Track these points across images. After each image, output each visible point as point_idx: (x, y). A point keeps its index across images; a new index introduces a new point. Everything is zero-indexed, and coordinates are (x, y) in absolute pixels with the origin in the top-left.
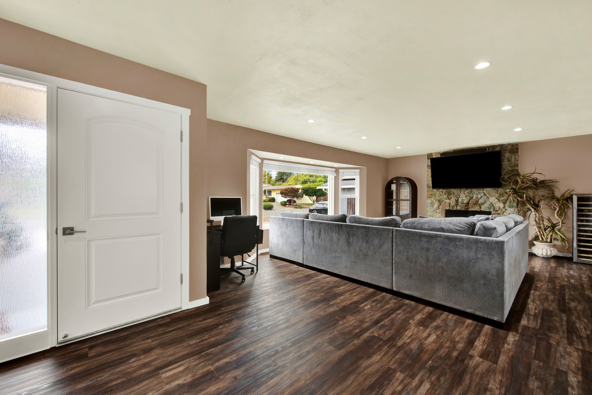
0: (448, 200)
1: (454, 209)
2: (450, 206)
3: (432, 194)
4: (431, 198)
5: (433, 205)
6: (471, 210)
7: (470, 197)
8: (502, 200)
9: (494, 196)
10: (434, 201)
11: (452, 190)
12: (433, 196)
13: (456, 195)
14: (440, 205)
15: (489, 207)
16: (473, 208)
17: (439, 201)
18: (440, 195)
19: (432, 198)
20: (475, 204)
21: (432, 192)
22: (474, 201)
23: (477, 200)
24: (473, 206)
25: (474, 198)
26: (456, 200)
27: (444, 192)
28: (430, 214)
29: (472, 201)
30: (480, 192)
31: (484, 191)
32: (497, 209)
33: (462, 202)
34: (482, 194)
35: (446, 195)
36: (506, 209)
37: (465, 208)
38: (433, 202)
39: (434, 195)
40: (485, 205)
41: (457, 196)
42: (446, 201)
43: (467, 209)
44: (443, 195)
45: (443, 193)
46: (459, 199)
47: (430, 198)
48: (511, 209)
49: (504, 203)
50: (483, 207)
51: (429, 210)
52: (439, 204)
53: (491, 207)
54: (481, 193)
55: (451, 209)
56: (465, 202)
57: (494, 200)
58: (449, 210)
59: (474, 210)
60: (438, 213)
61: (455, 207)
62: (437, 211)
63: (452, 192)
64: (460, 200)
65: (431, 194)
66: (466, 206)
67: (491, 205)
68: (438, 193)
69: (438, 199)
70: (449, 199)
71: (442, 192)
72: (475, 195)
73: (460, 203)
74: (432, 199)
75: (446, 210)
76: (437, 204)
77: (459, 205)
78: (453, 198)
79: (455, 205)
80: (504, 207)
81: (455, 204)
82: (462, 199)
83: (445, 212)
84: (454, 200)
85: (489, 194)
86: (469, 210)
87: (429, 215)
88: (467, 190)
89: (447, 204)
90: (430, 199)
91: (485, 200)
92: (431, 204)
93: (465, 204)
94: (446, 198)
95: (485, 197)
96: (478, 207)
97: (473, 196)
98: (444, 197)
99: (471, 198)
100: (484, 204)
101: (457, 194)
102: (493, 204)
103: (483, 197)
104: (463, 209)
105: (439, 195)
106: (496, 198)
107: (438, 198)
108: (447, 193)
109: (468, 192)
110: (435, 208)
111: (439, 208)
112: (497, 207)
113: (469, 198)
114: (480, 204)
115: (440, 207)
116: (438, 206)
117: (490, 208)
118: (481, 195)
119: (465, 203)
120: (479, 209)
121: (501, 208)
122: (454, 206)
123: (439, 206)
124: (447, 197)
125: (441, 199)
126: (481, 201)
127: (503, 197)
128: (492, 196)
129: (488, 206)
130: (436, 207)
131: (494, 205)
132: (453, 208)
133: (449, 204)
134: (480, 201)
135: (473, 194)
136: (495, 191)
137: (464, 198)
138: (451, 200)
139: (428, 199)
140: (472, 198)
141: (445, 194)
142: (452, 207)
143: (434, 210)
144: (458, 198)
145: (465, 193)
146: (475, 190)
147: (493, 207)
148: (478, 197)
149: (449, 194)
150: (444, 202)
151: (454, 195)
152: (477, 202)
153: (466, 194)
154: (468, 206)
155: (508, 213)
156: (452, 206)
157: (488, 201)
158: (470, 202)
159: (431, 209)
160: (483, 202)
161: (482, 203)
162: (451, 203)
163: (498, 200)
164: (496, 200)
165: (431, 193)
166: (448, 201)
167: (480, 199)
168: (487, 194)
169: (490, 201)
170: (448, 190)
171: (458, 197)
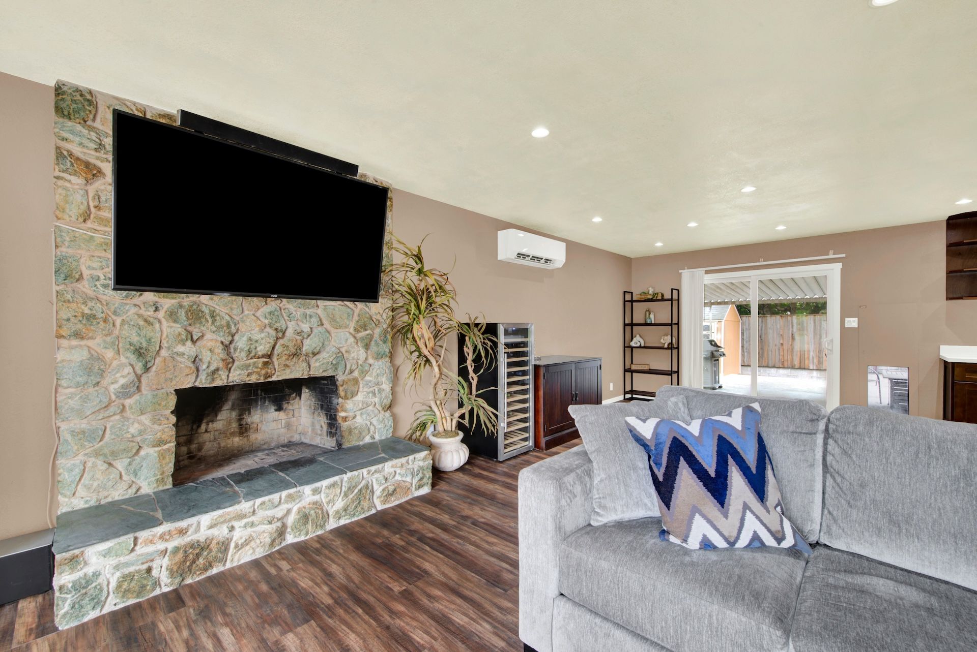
0: (189, 343)
1: (218, 383)
2: (198, 370)
3: (91, 318)
4: (82, 338)
5: (102, 373)
6: (280, 378)
7: (276, 329)
8: (362, 339)
9: (347, 327)
10: (109, 354)
11: (204, 298)
12: (102, 324)
13: (224, 322)
14: (147, 369)
15: (334, 362)
16: (288, 371)
17: (139, 352)
18: (146, 321)
19: (92, 338)
20: (294, 355)
21: (90, 304)
22: (291, 345)
23: (299, 341)
24: (287, 362)
25: (290, 333)
26: (222, 343)
27: (166, 307)
28: (84, 425)
29: (284, 346)
30: (308, 312)
31: (320, 311)
32: (354, 367)
33: (249, 352)
34: (314, 320)
35: (175, 321)
36: (371, 365)
37: (263, 372)
38: (100, 358)
39: (105, 321)
40: (323, 355)
41: (228, 326)
42: (180, 348)
43: (267, 376)
44: (160, 322)
45: (161, 314)
46: (236, 337)
47: (77, 335)
48: (380, 363)
49: (367, 347)
50: (318, 364)
51: (74, 403)
52: (139, 367)
53: (338, 363)
54: (311, 317)
55: (203, 382)
56: (262, 349)
57: (347, 340)
58: (195, 390)
59: (292, 376)
60: (128, 413)
61: (223, 374)
62: (128, 402)
63: (207, 311)
64: (241, 342)
65: (83, 315)
66: (266, 364)
67: (340, 354)
68: (133, 310)
69: (131, 344)
70: (194, 342)
71: (157, 309)
72: (293, 323)
73: (240, 357)
74: (90, 343)
75: (179, 393)
76: (129, 369)
77: (236, 363)
78: (209, 336)
79: (221, 365)
80: (366, 359)
81: (223, 360)
82: (250, 339)
83: (172, 401)
84: (219, 344)
85: (333, 320)
86: (274, 378)
87: (73, 433)
88: (266, 304)
89: (185, 363)
90: (75, 342)
91: (321, 339)
92: (88, 371)
93: (263, 356)
94: (180, 334)
95: (321, 329)
96: (305, 365)
97: (287, 328)
98: (164, 329)
99: (280, 335)
100: (318, 353)
101: (227, 317)
102: (343, 350)
103: (315, 331)
104: (254, 379)
105: (142, 323)
106: (350, 333)
107: (135, 339)
108: (182, 314)
109: (271, 313)
110: (112, 388)
111: (139, 389)
112: (353, 358)
113: (273, 333)
114: (307, 355)
115: (144, 380)
116: (132, 377)
117: (335, 367)
118: (310, 322)
119: (260, 353)
120: (306, 373)
121: (360, 362)
122: (217, 370)
123: (139, 378)
124: (184, 333)
125: (149, 341)
126: (308, 345)
127: (366, 330)
128: (340, 327)
129: (331, 360)
130: (122, 381)
131: (346, 355)
132: (213, 380)
133: (191, 365)
134: (307, 342)
135: (286, 318)
136: (349, 310)
137: (257, 336)
138: (198, 343)
139: (64, 343)
140: (284, 333)
141: (172, 315)
142: (208, 375)
143: (106, 401)
144: (233, 336)
145: (259, 314)
146: (291, 306)
147: (343, 362)
148: (302, 331)
149: (195, 315)
150: (164, 353)
151: (218, 323)
152: (300, 349)
153: (263, 319)
154: (270, 366)
155: (374, 374)
156: (212, 368)
157: (330, 341)
158: (278, 349)
159: (85, 399)
160: (318, 348)
161: (316, 351)
162: (206, 356)
163: (355, 337)
164: (352, 340)
165: (87, 311)
166: (188, 349)
167: (309, 336)
168: (324, 322)
169: (334, 344)
170: (188, 300)
171: (233, 330)
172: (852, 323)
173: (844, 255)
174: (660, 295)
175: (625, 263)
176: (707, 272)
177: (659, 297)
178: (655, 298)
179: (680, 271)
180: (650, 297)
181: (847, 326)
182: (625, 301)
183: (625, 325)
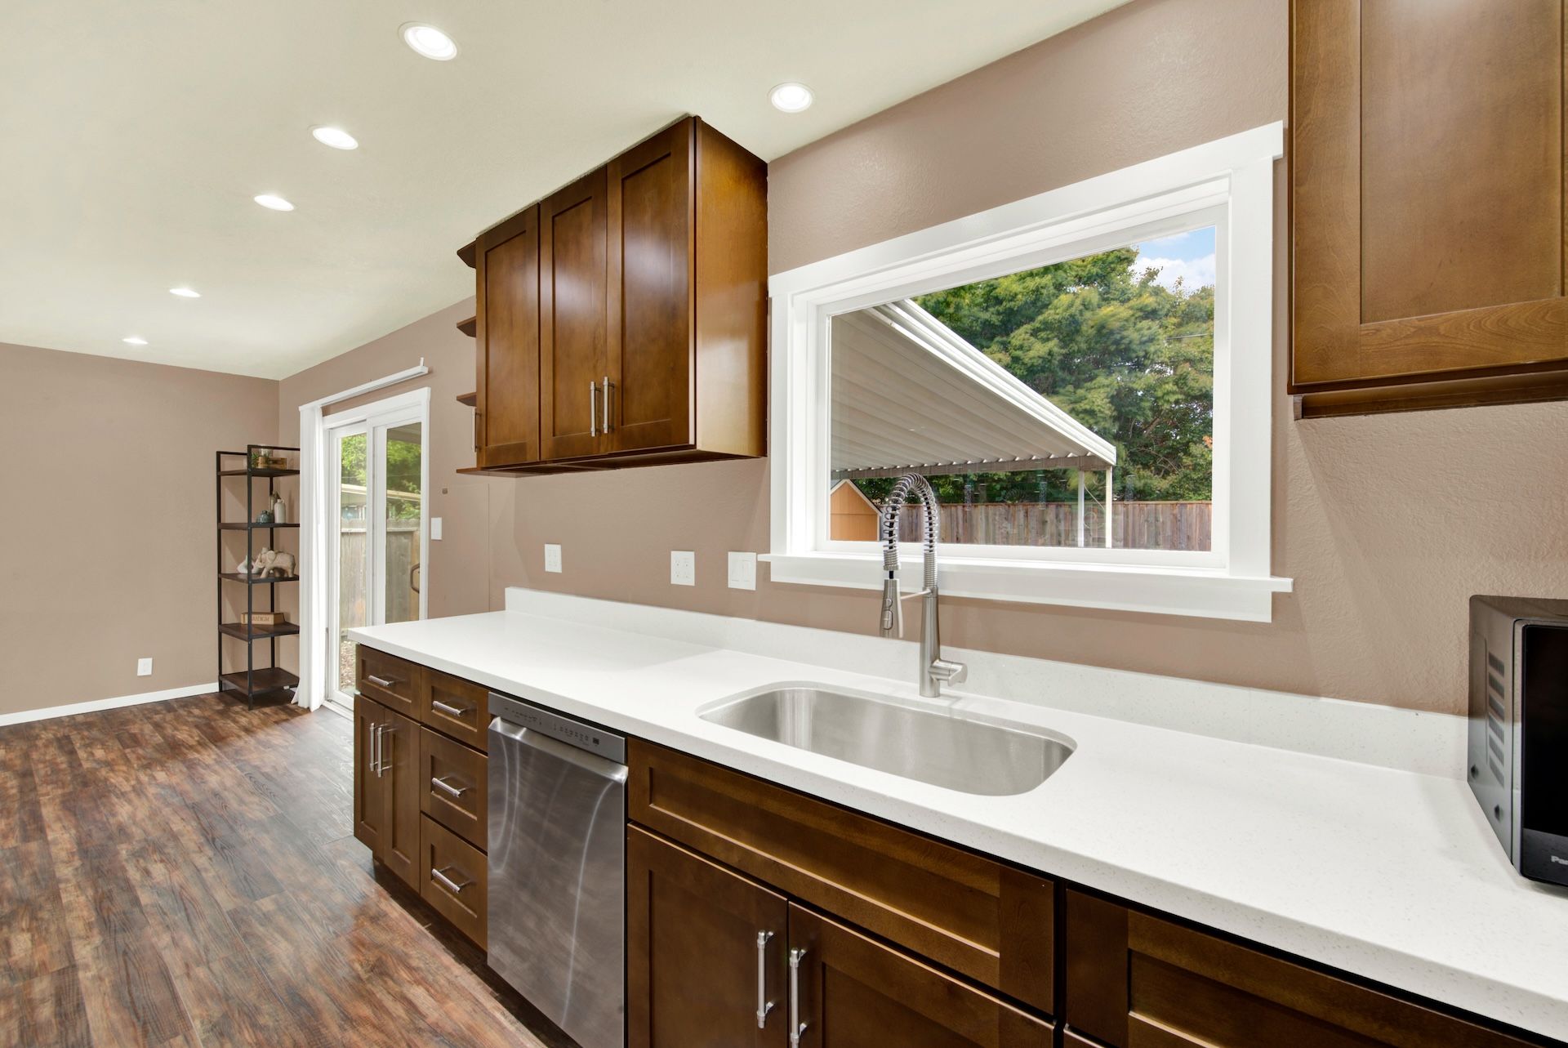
172: (437, 529)
173: (424, 369)
179: (299, 409)
181: (433, 536)
182: (220, 474)
183: (221, 526)
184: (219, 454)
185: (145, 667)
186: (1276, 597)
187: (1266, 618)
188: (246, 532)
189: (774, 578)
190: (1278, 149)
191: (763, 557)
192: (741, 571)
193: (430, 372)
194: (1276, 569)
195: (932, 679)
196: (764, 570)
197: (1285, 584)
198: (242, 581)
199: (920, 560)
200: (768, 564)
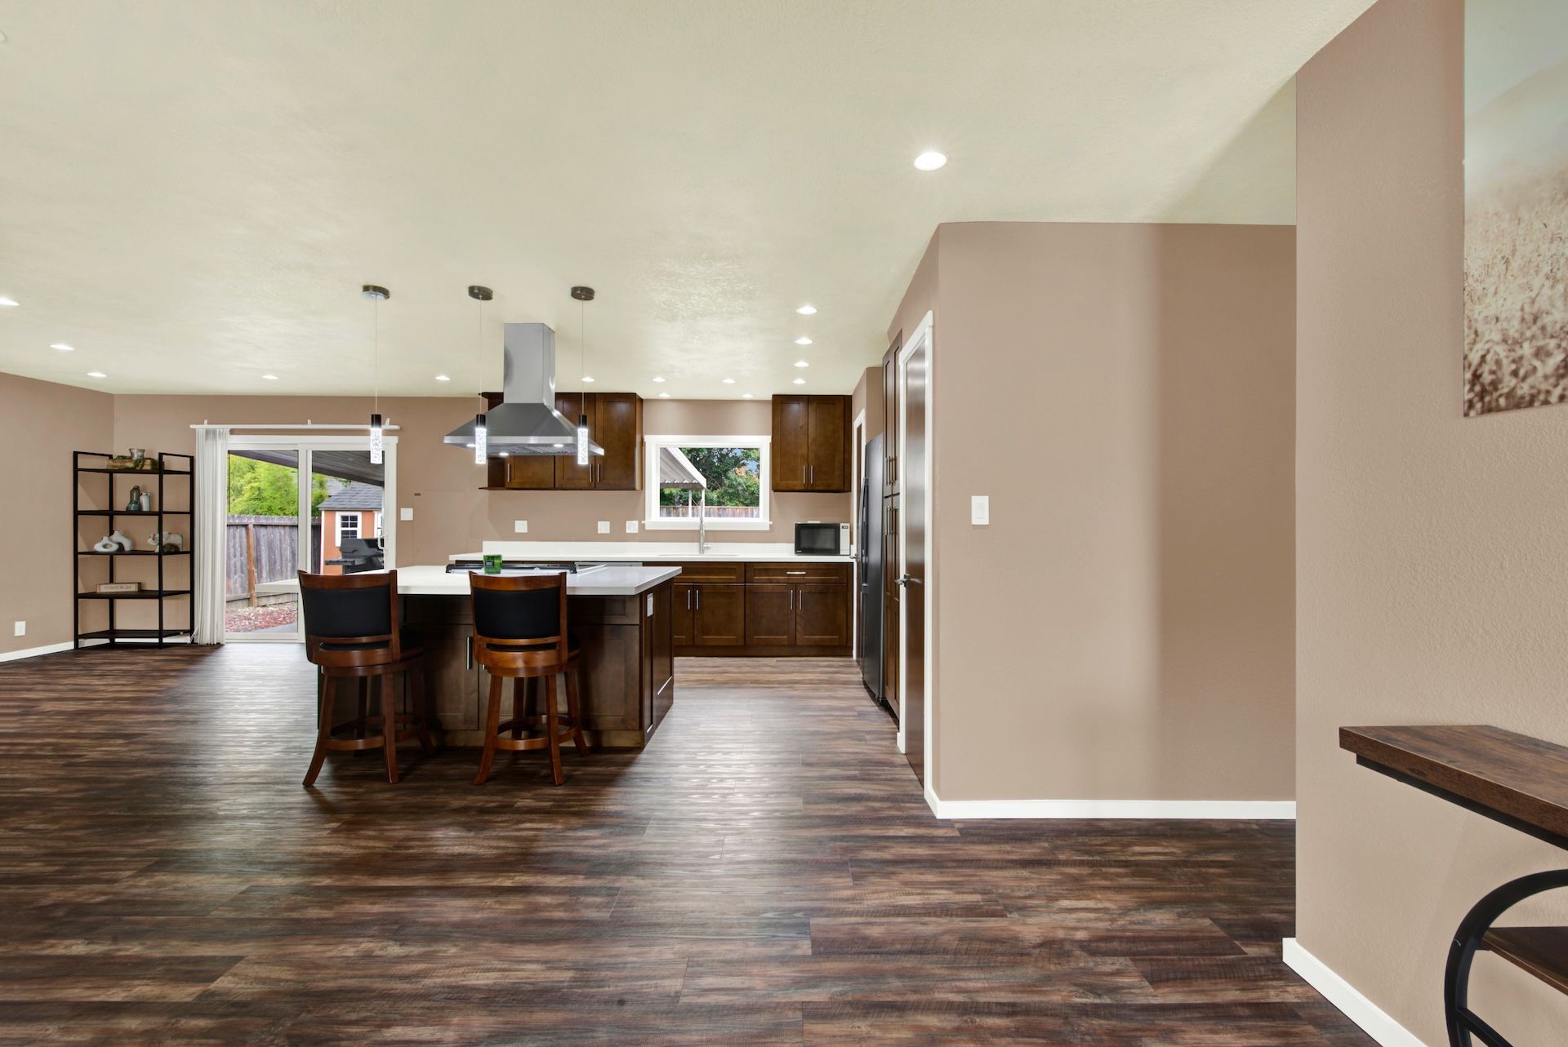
172: (407, 514)
173: (396, 427)
174: (148, 462)
175: (99, 403)
176: (232, 432)
177: (147, 467)
178: (138, 468)
179: (192, 426)
180: (130, 465)
181: (402, 519)
182: (76, 470)
183: (77, 513)
184: (76, 454)
185: (20, 628)
186: (770, 525)
187: (768, 529)
188: (157, 518)
189: (647, 528)
190: (770, 441)
191: (643, 522)
192: (632, 527)
193: (401, 428)
194: (770, 520)
195: (702, 550)
196: (642, 527)
197: (771, 523)
198: (155, 554)
199: (699, 521)
200: (644, 524)
